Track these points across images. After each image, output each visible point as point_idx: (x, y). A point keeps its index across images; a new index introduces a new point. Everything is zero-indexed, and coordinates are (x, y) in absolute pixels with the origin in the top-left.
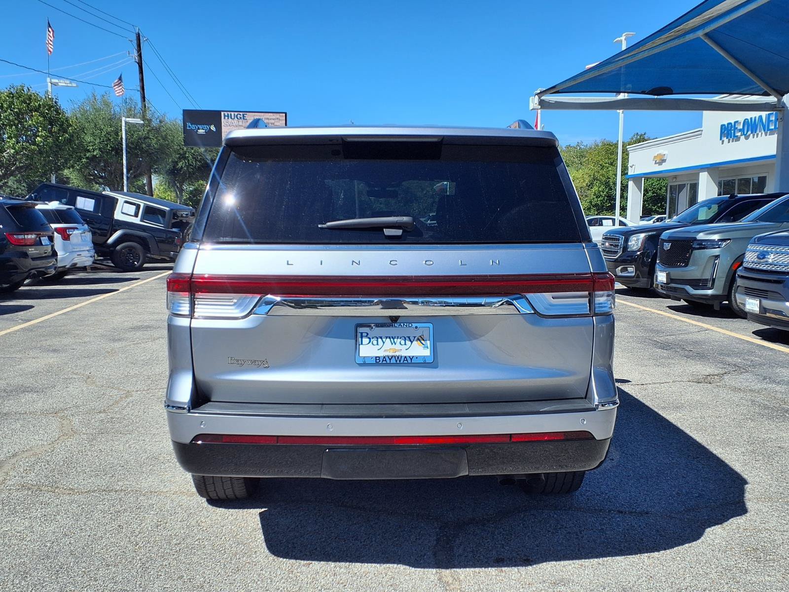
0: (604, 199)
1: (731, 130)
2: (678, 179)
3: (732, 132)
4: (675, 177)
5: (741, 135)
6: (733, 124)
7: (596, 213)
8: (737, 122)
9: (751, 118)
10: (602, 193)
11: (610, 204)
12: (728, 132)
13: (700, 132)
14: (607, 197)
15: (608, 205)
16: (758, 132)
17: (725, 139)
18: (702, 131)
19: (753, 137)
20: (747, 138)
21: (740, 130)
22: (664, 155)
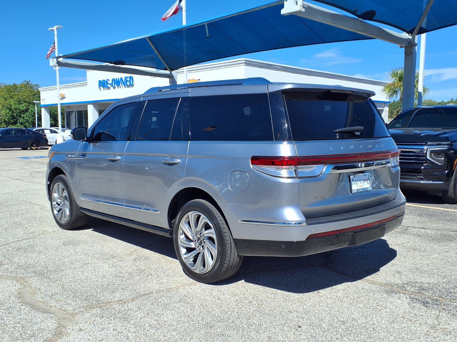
0: (9, 118)
1: (105, 83)
2: (71, 108)
3: (106, 84)
4: (69, 107)
5: (111, 87)
6: (106, 81)
7: (5, 126)
8: (108, 80)
9: (116, 79)
10: (8, 115)
11: (13, 121)
12: (103, 84)
13: (86, 84)
14: (11, 116)
15: (12, 121)
16: (121, 85)
17: (101, 88)
18: (87, 83)
19: (118, 88)
20: (114, 88)
21: (110, 84)
22: (65, 94)
